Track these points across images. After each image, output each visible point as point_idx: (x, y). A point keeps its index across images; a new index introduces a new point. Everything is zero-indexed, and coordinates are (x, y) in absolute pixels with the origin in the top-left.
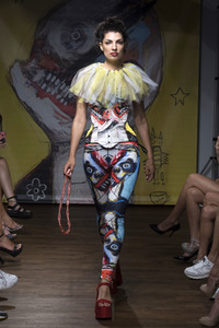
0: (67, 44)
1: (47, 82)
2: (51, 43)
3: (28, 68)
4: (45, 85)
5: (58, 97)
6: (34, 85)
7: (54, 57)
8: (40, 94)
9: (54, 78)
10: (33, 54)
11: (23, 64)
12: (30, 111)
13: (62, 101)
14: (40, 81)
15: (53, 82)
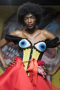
14: (5, 51)
15: (12, 52)
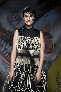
0: (10, 23)
5: (5, 52)
9: (3, 41)
13: (7, 55)
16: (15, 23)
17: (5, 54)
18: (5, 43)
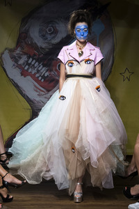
0: (44, 37)
1: (29, 65)
2: (32, 35)
3: (15, 54)
4: (27, 67)
5: (37, 75)
6: (19, 67)
7: (34, 46)
8: (24, 73)
9: (34, 61)
10: (18, 44)
11: (11, 51)
12: (17, 86)
13: (40, 78)
14: (24, 64)
15: (34, 65)
16: (49, 37)
17: (38, 77)
18: (37, 63)
